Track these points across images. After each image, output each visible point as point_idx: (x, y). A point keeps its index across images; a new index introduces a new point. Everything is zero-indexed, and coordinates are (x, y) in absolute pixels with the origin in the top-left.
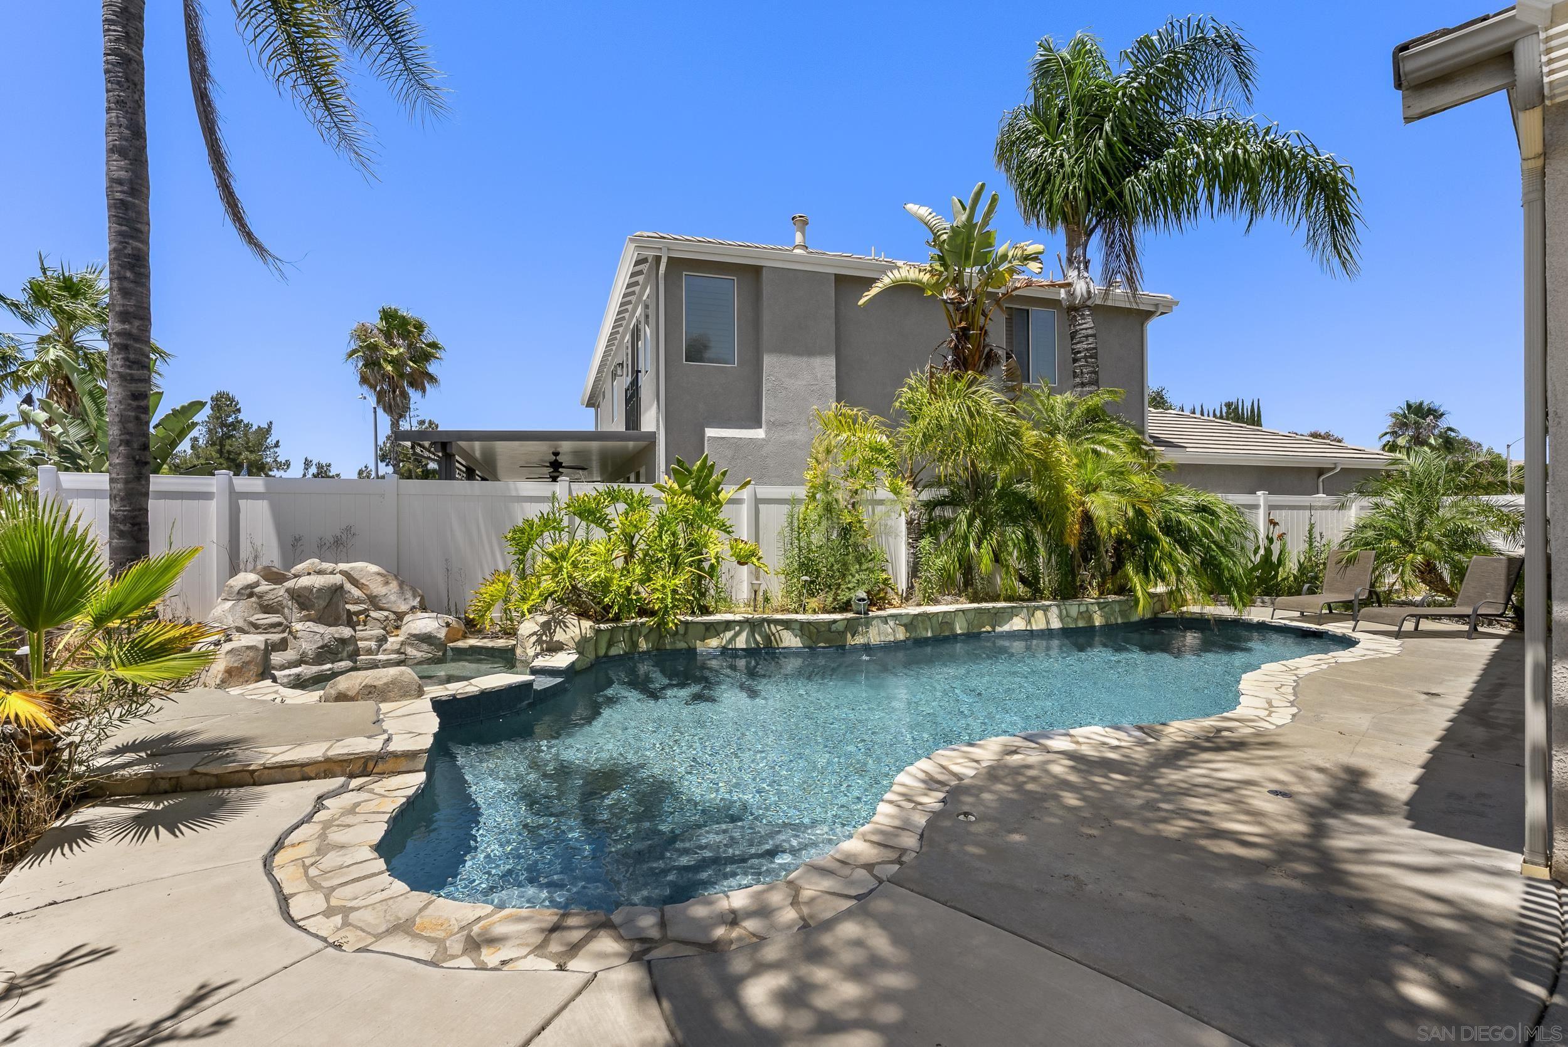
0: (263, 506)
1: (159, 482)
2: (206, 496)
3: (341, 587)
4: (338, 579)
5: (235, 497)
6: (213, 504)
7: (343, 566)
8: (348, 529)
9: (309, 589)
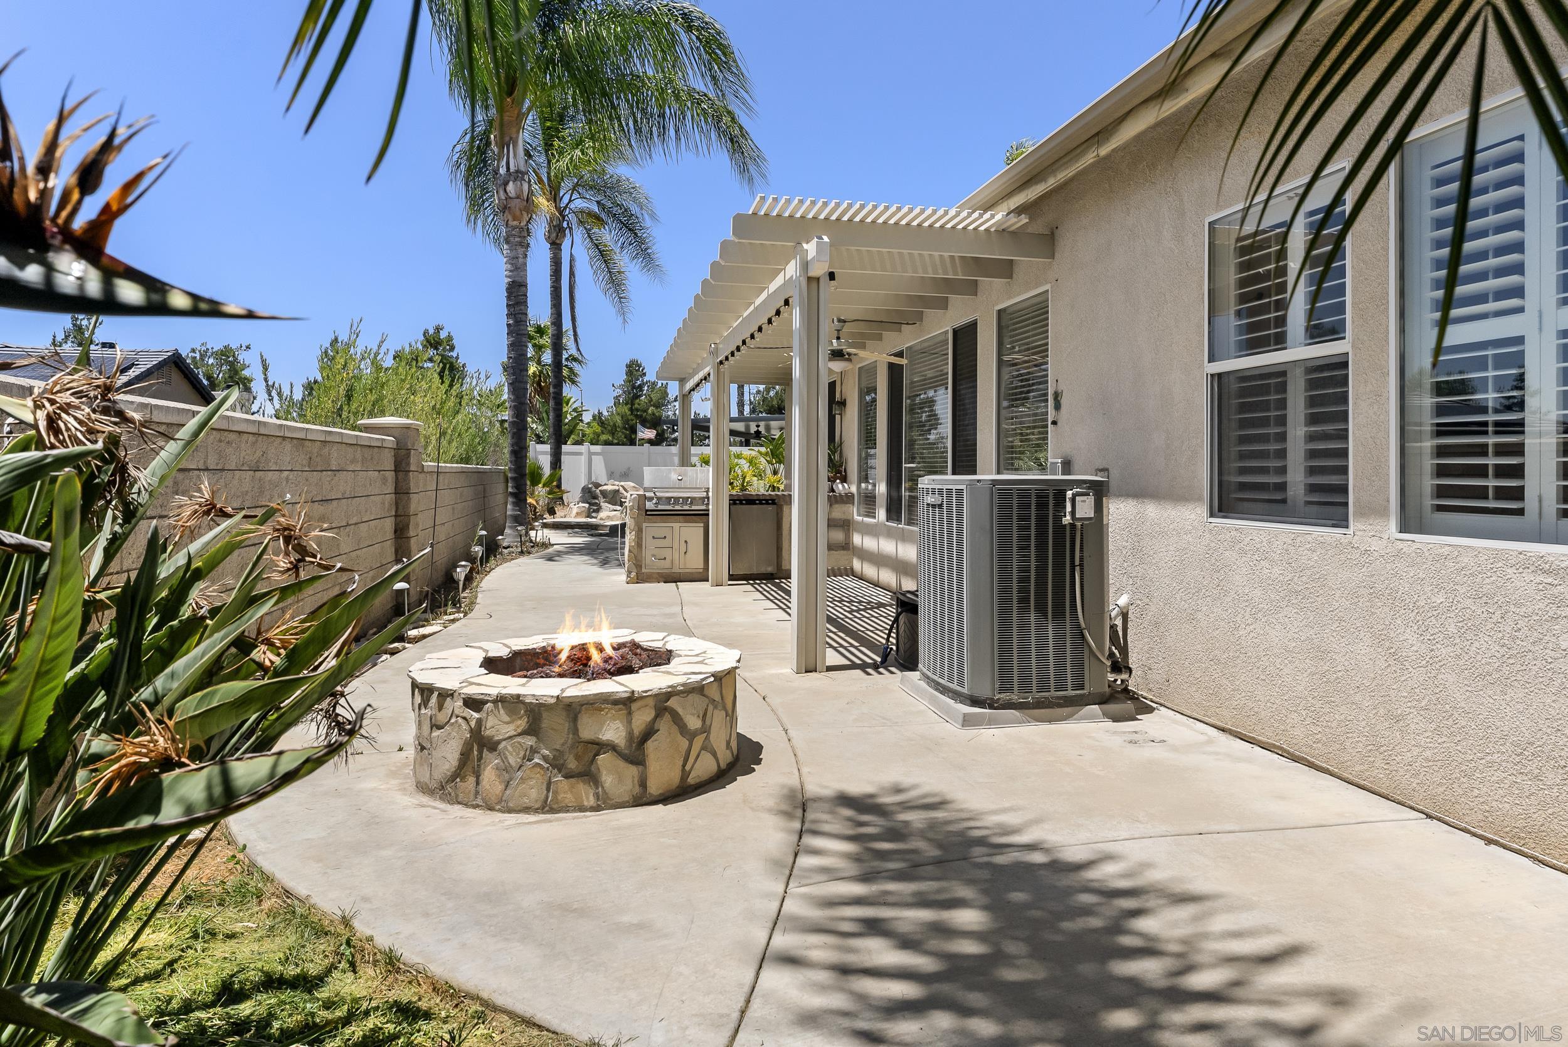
0: (601, 457)
1: (564, 448)
2: (580, 454)
3: (618, 490)
4: (617, 488)
5: (591, 454)
6: (583, 457)
7: (622, 483)
8: (629, 468)
9: (606, 490)
